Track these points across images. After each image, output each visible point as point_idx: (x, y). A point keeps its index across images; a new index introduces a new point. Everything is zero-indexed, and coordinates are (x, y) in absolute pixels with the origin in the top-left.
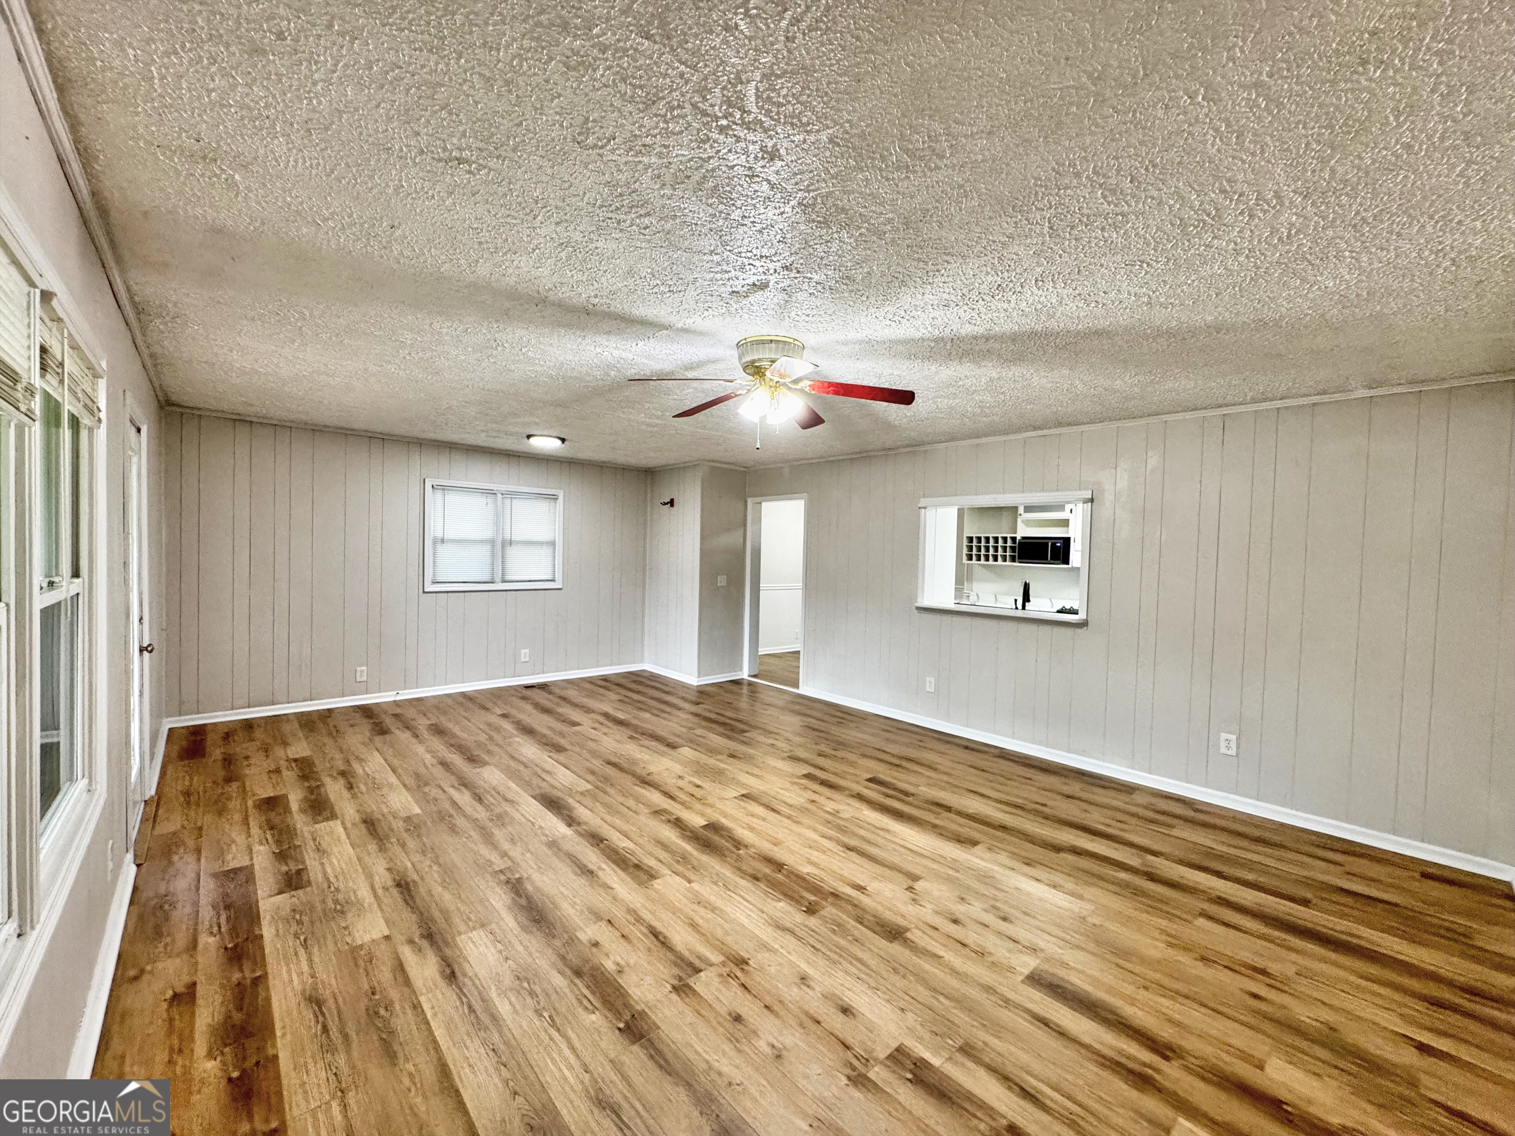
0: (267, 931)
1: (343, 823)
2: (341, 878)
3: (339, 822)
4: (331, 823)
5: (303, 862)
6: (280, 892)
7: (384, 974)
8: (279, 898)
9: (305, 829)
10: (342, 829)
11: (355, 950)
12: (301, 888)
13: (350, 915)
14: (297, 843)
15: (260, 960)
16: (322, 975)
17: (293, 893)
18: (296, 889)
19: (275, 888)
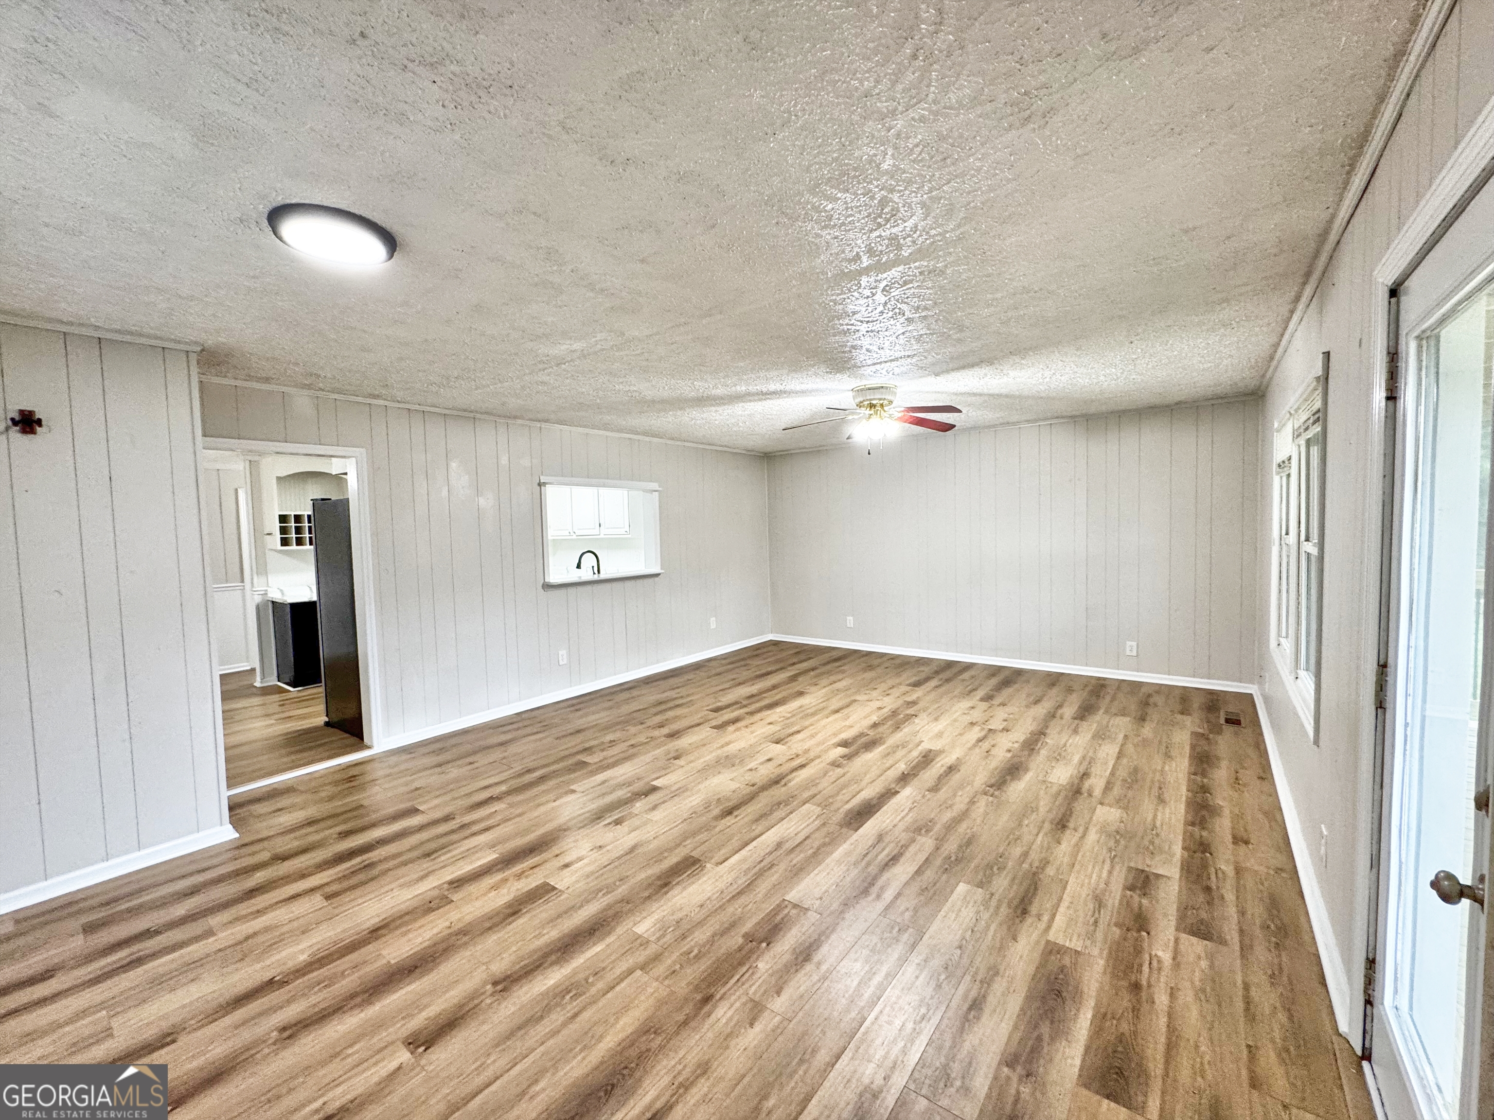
0: (1178, 850)
1: (1049, 927)
2: (1101, 858)
3: (1051, 936)
4: (1060, 941)
5: (1123, 896)
6: (1158, 876)
7: (1117, 791)
8: (1160, 871)
9: (1096, 952)
10: (1058, 918)
11: (1126, 808)
12: (1137, 869)
13: (1114, 828)
14: (1117, 931)
15: (1188, 837)
16: (1151, 807)
17: (1147, 869)
18: (1143, 871)
19: (1162, 884)
